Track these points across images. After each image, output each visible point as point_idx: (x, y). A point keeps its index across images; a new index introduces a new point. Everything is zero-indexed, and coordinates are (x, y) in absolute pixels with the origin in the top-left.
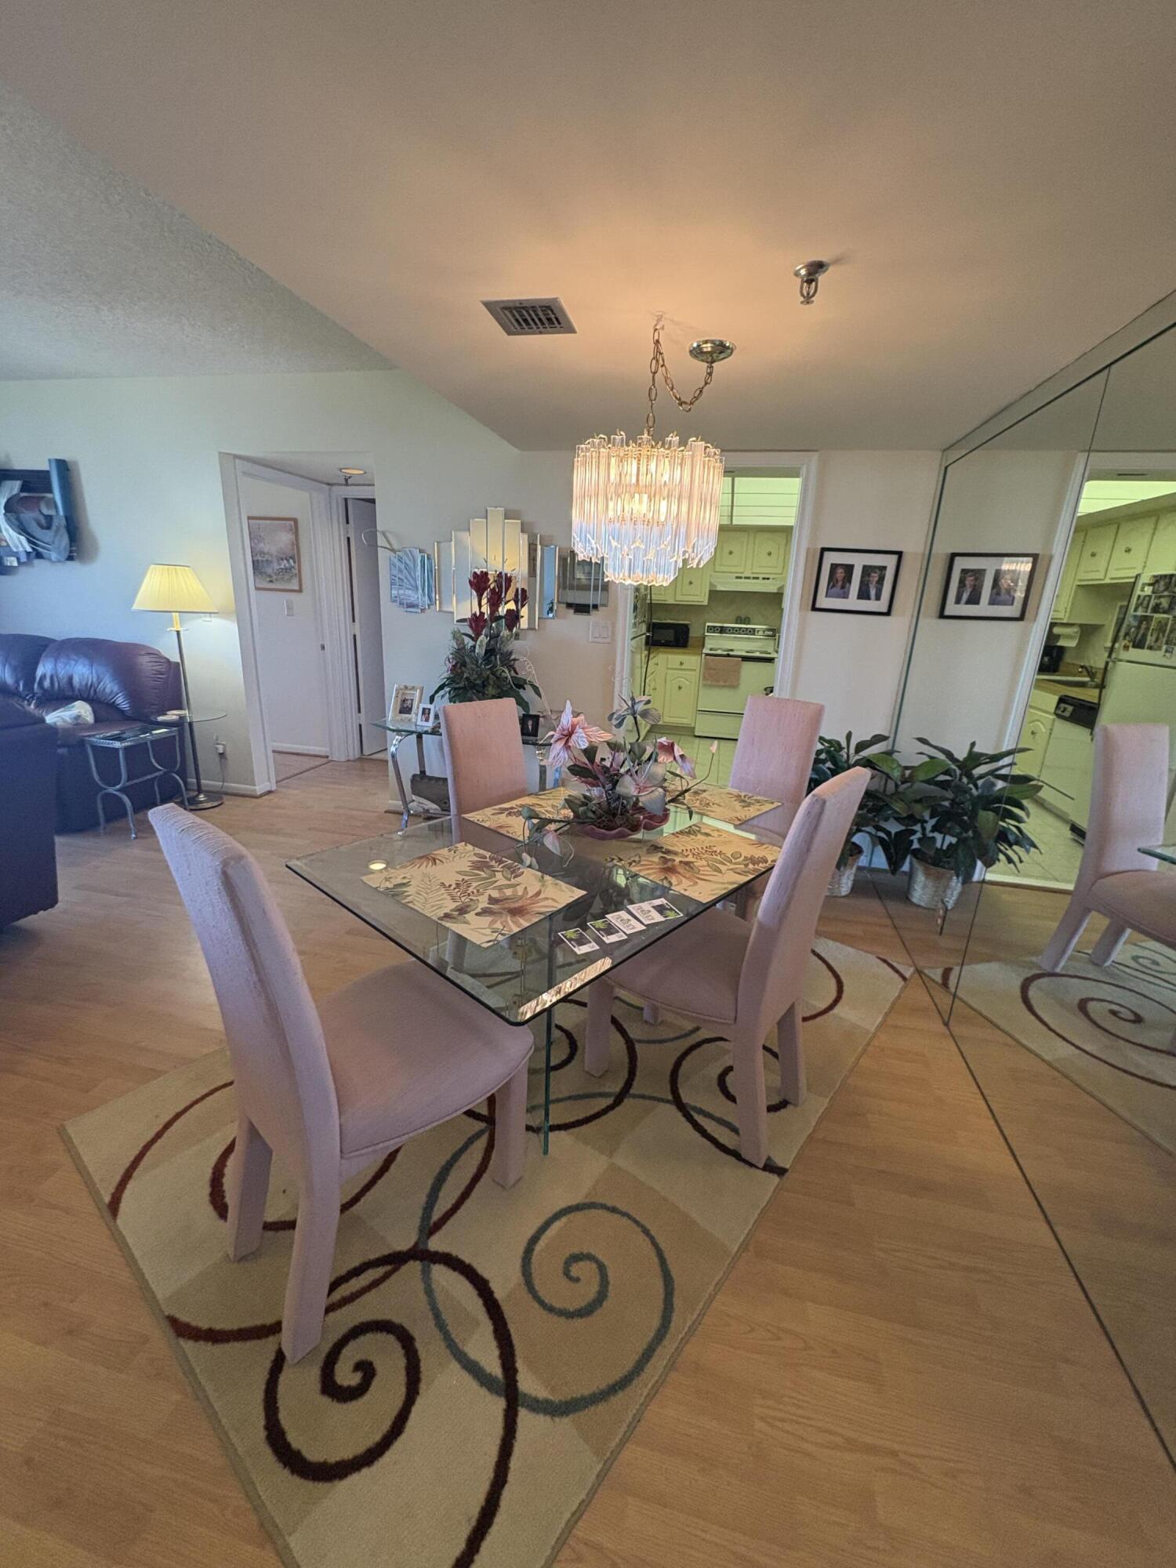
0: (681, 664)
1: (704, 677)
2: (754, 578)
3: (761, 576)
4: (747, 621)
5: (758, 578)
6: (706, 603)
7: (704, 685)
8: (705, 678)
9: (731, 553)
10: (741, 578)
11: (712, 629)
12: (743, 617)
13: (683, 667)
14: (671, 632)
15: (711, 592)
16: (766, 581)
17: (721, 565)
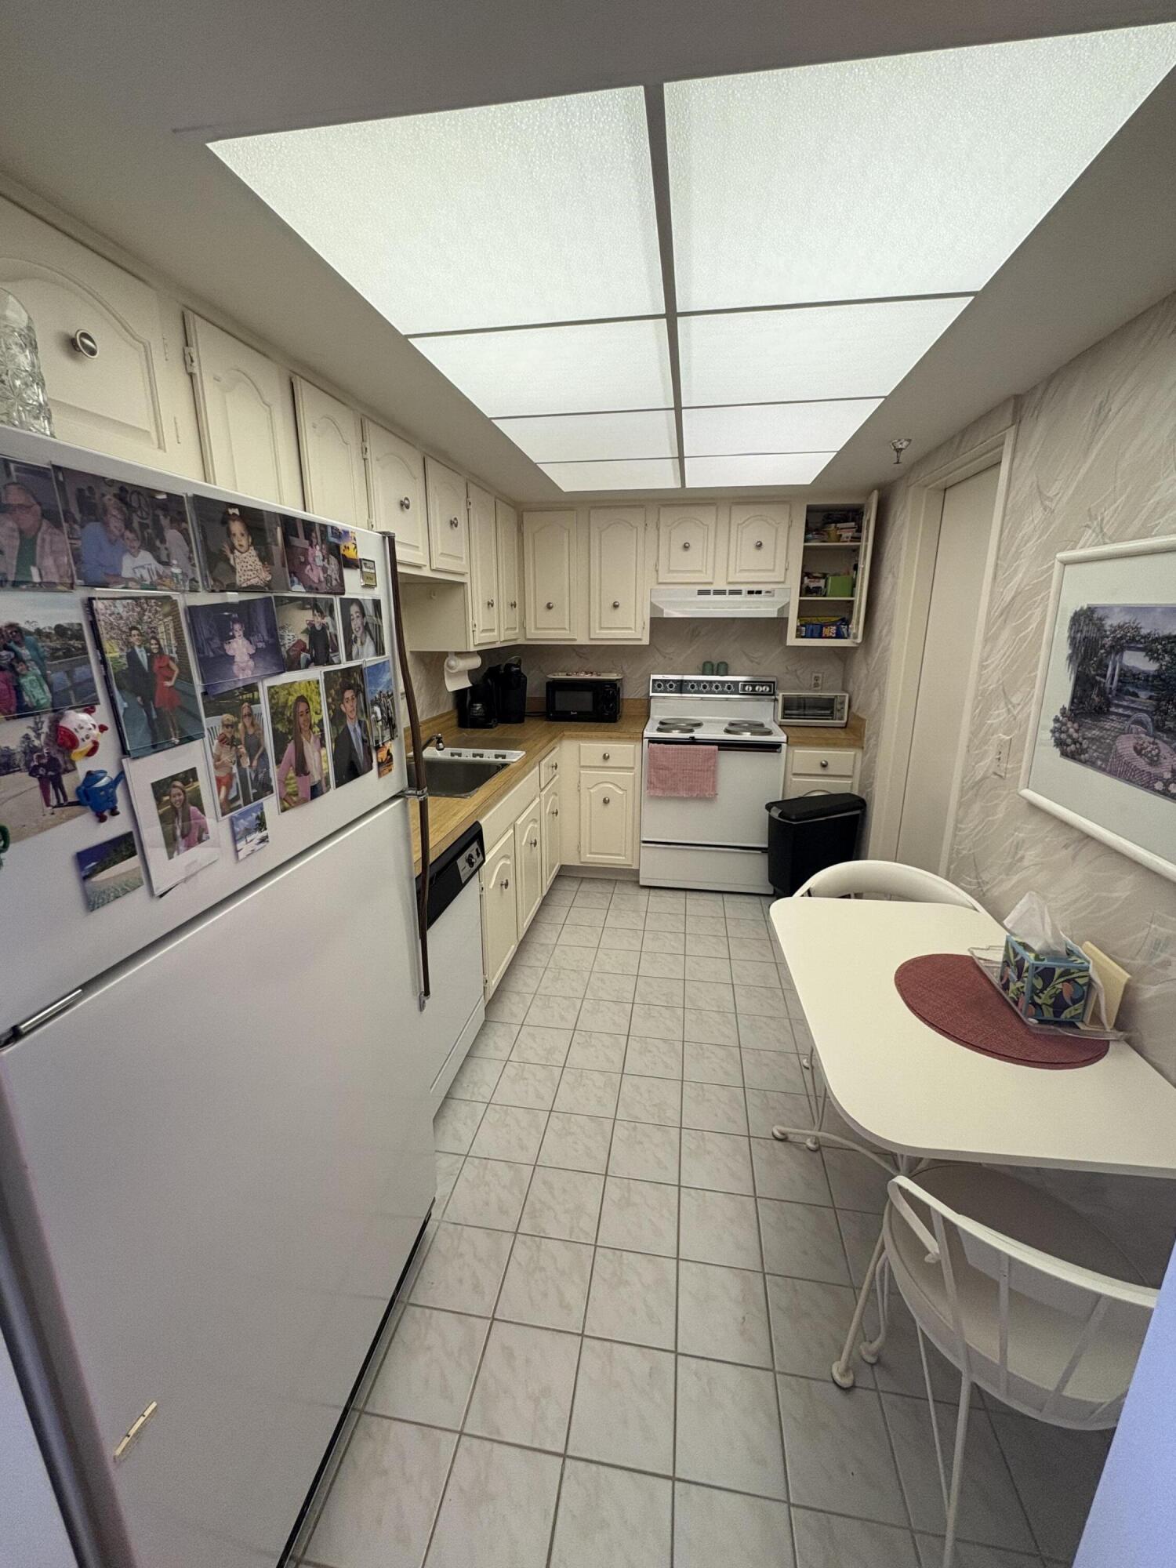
0: (606, 758)
1: (650, 782)
2: (732, 592)
3: (745, 588)
4: (722, 668)
5: (739, 592)
6: (646, 641)
7: (652, 797)
8: (651, 784)
9: (686, 547)
10: (707, 592)
11: (660, 685)
12: (715, 663)
13: (609, 763)
14: (588, 696)
15: (653, 621)
16: (755, 597)
17: (670, 571)
